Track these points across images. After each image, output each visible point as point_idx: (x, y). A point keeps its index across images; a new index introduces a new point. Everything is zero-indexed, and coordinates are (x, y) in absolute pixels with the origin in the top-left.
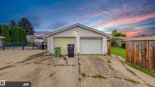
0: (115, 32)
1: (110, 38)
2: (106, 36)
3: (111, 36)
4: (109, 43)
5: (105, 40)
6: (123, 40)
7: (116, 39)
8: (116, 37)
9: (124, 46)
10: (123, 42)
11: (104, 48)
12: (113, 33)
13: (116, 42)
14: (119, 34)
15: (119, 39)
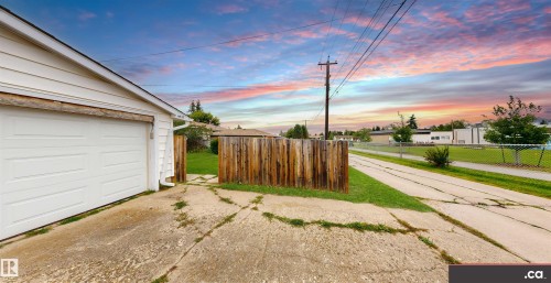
0: (198, 108)
1: (183, 123)
2: (169, 114)
3: (186, 119)
4: (180, 140)
5: (164, 128)
6: (214, 134)
7: (200, 128)
8: (201, 124)
9: (215, 148)
10: (215, 139)
11: (161, 162)
12: (193, 110)
13: (200, 138)
14: (206, 115)
15: (206, 130)
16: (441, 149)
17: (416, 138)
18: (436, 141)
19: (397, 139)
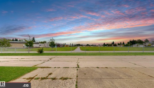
16: (41, 48)
17: (35, 45)
18: (40, 46)
19: (27, 46)
